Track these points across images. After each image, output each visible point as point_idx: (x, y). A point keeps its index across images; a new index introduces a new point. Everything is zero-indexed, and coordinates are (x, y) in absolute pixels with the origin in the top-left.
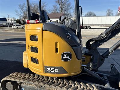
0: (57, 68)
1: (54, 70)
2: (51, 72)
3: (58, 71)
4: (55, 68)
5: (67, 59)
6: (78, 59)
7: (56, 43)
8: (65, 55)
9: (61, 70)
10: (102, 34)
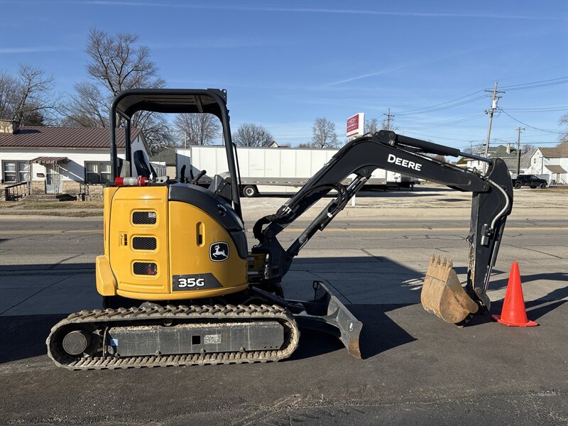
0: (201, 276)
1: (195, 281)
2: (187, 288)
3: (203, 283)
4: (196, 277)
5: (220, 257)
6: (240, 257)
7: (199, 224)
8: (217, 249)
9: (210, 280)
10: (283, 207)
